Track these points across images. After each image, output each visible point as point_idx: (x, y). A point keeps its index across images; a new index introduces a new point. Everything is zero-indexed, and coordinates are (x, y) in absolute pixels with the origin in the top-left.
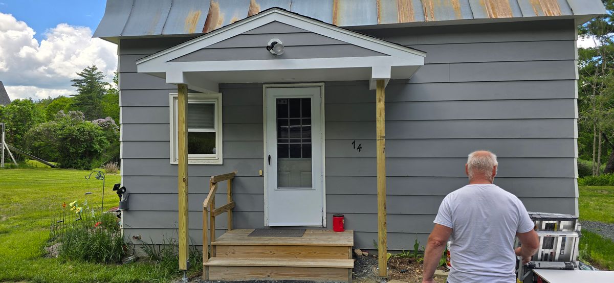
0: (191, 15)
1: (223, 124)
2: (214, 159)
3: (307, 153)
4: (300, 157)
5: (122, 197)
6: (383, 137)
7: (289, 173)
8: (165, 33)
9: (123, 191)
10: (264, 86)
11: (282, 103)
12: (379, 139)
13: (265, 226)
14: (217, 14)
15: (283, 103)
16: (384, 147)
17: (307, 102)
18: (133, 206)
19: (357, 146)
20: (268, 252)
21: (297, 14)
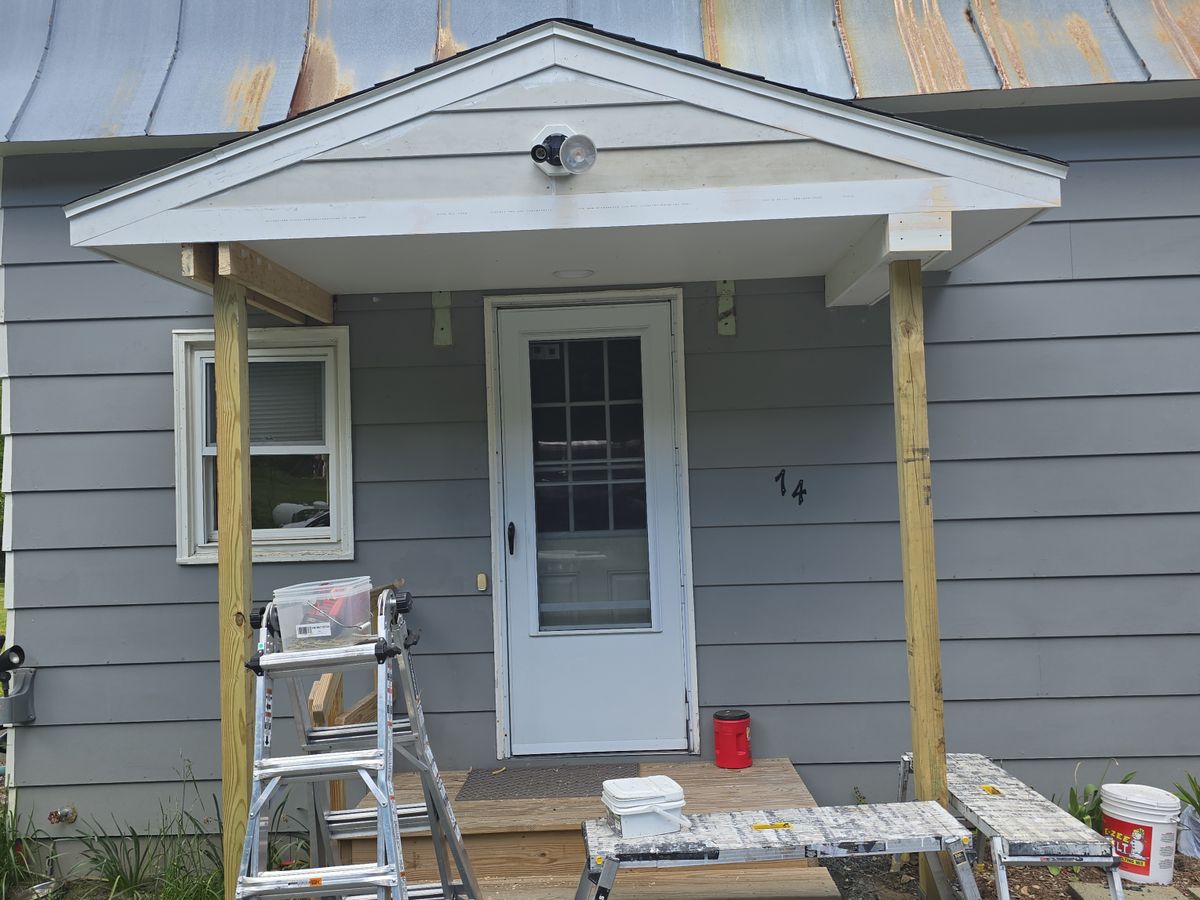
0: (243, 77)
1: (354, 426)
2: (326, 542)
3: (632, 514)
4: (607, 528)
5: (11, 682)
6: (923, 451)
7: (570, 580)
8: (159, 130)
9: (16, 660)
10: (488, 302)
11: (546, 356)
12: (911, 456)
13: (500, 757)
14: (331, 71)
15: (548, 357)
16: (928, 482)
17: (627, 351)
18: (46, 709)
19: (791, 487)
20: (534, 854)
21: (631, 41)
